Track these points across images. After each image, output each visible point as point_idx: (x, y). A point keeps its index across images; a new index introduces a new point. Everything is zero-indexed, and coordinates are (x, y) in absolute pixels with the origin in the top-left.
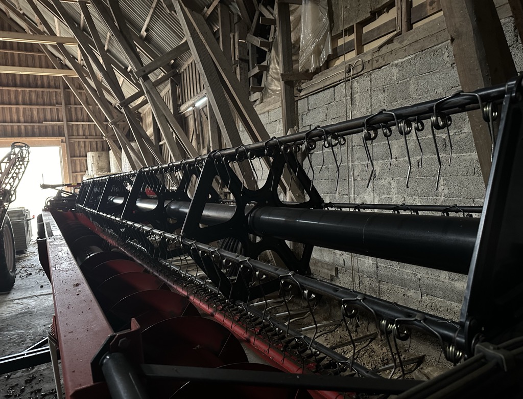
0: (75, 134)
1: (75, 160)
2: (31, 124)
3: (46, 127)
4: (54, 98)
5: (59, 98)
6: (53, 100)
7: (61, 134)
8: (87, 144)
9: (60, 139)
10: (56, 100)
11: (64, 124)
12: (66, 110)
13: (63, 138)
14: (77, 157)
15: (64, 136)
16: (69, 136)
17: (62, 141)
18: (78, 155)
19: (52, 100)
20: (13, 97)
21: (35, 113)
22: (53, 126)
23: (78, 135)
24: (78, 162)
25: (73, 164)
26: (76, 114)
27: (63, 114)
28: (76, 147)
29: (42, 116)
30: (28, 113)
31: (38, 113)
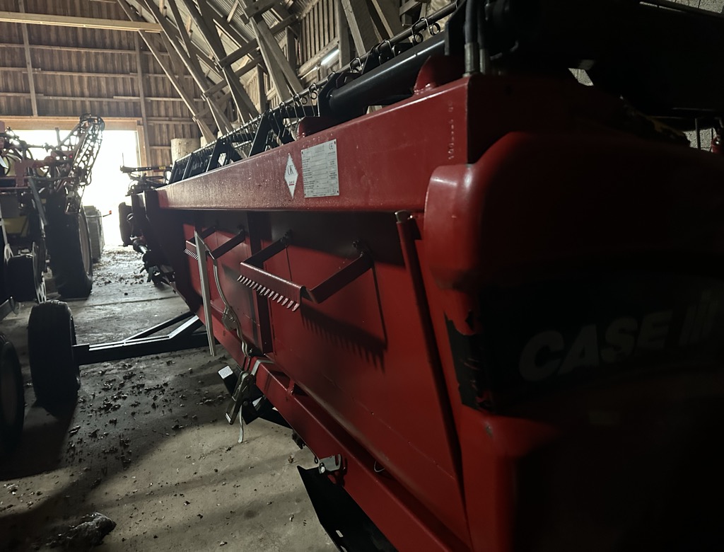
0: (155, 115)
1: (156, 150)
2: (99, 99)
3: (117, 103)
4: (128, 64)
5: (133, 63)
6: (126, 66)
7: (136, 114)
8: (171, 128)
9: (136, 120)
10: (130, 66)
11: (140, 99)
12: (143, 80)
13: (140, 119)
14: (158, 145)
15: (141, 116)
16: (147, 116)
17: (139, 124)
18: (160, 143)
19: (124, 66)
20: (74, 61)
21: (103, 84)
22: (126, 103)
23: (160, 116)
24: (159, 153)
25: (153, 155)
26: (157, 86)
27: (139, 86)
28: (157, 132)
29: (112, 88)
30: (94, 83)
31: (107, 84)
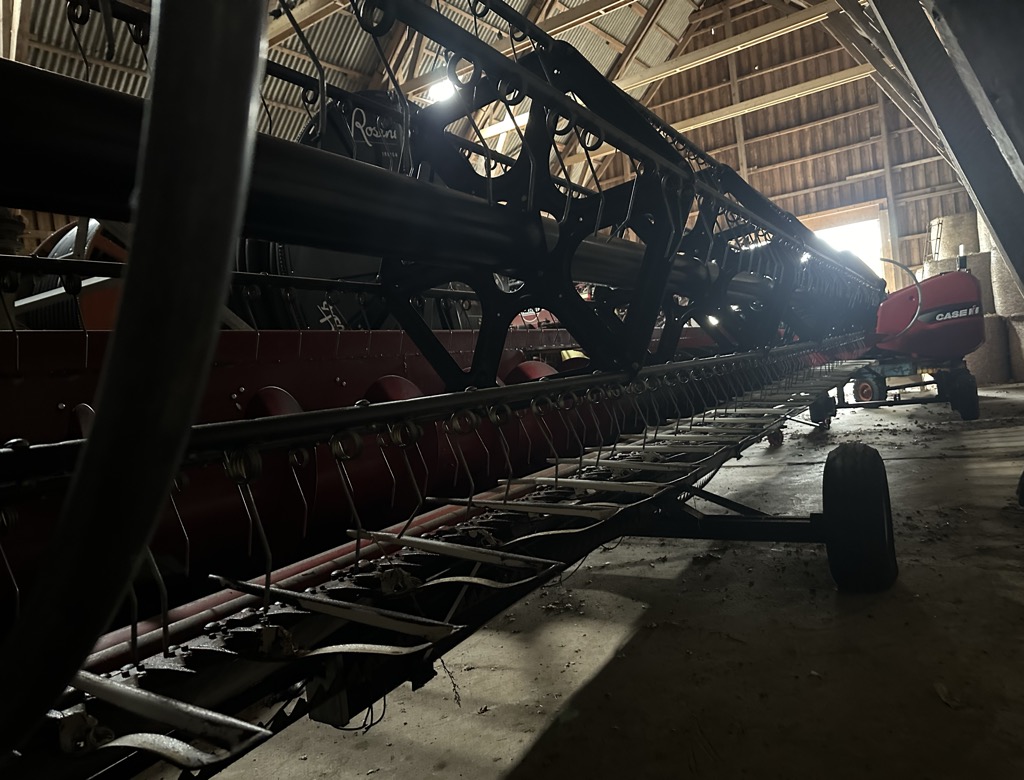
0: (908, 188)
1: (909, 241)
2: (826, 187)
3: (852, 184)
4: (868, 126)
5: (876, 122)
6: (865, 129)
7: (880, 194)
8: (935, 202)
9: (877, 203)
10: (871, 127)
11: (884, 172)
12: (889, 143)
13: (884, 201)
14: (913, 234)
15: (886, 196)
16: (895, 194)
17: (882, 208)
18: (916, 229)
19: (862, 131)
20: (796, 144)
21: (833, 164)
22: (864, 182)
23: (915, 189)
24: (915, 245)
25: (905, 250)
26: (911, 145)
27: (884, 156)
28: (911, 214)
29: (845, 166)
30: (821, 166)
31: (838, 161)
